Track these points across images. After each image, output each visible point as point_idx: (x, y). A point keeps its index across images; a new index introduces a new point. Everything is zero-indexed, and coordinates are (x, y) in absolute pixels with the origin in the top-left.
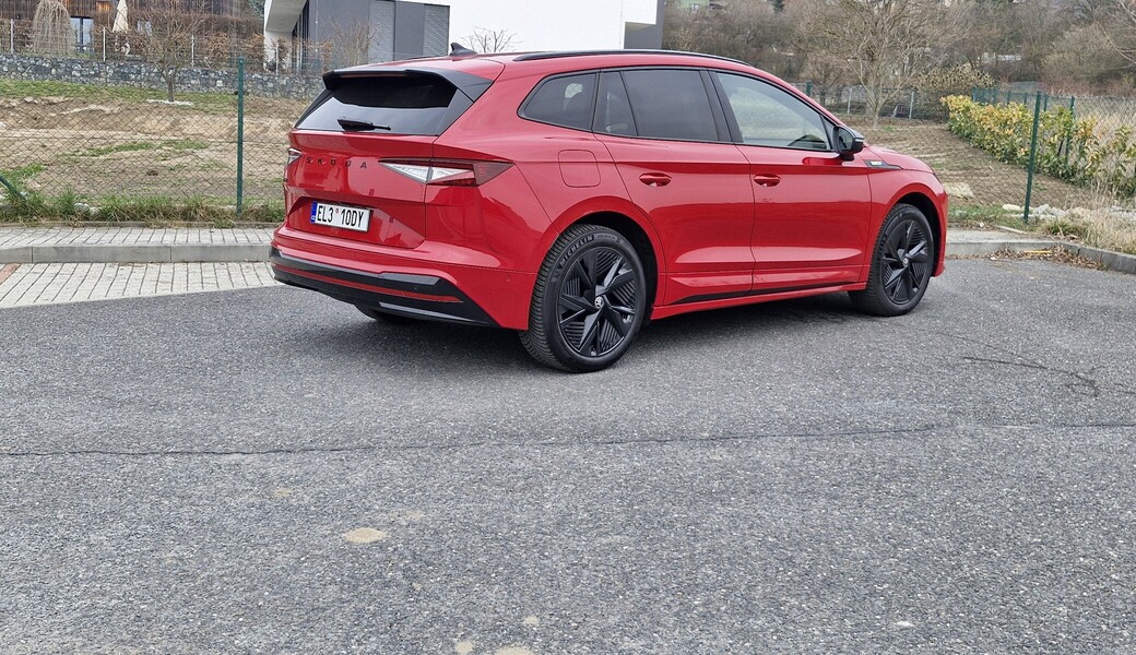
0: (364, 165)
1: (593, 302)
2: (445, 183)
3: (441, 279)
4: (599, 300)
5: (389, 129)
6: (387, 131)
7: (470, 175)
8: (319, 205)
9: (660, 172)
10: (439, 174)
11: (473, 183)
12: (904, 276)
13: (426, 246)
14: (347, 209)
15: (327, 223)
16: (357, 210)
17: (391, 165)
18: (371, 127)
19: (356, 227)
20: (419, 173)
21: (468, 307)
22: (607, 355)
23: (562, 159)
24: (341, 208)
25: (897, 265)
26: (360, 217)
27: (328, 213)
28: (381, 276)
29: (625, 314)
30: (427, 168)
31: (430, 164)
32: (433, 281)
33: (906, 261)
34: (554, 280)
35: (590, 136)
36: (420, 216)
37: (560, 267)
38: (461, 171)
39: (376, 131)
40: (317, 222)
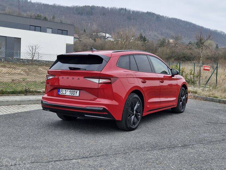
0: (79, 79)
1: (133, 112)
2: (104, 83)
3: (104, 108)
4: (135, 112)
5: (85, 69)
6: (85, 70)
7: (110, 81)
8: (61, 89)
9: (145, 80)
10: (102, 81)
11: (110, 83)
12: (182, 103)
13: (98, 100)
14: (71, 90)
15: (64, 94)
16: (75, 91)
17: (88, 79)
18: (80, 69)
19: (75, 95)
20: (96, 81)
21: (110, 115)
22: (136, 126)
23: (127, 77)
24: (69, 90)
25: (181, 101)
26: (76, 93)
27: (64, 92)
28: (86, 108)
29: (139, 115)
30: (98, 79)
31: (99, 78)
32: (102, 109)
33: (182, 100)
34: (127, 107)
35: (130, 71)
36: (96, 92)
37: (128, 104)
38: (107, 80)
39: (81, 70)
40: (60, 94)
